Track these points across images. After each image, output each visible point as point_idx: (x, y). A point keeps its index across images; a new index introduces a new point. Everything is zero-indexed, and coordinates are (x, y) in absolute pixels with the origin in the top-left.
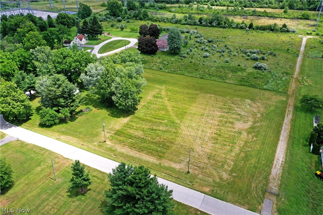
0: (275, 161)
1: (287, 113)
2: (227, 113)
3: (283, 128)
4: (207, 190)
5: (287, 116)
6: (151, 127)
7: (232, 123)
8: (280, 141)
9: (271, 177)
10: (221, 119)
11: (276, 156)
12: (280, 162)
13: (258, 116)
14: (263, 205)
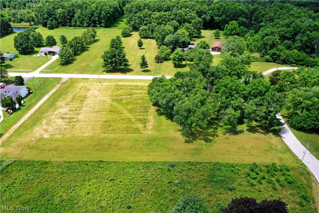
0: (51, 94)
1: (14, 130)
2: (73, 118)
3: (30, 114)
4: (90, 80)
5: (17, 127)
6: (132, 96)
7: (71, 110)
8: (40, 105)
9: (57, 88)
10: (79, 112)
11: (49, 96)
12: (48, 95)
13: (46, 120)
14: (66, 80)
